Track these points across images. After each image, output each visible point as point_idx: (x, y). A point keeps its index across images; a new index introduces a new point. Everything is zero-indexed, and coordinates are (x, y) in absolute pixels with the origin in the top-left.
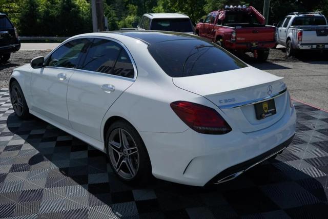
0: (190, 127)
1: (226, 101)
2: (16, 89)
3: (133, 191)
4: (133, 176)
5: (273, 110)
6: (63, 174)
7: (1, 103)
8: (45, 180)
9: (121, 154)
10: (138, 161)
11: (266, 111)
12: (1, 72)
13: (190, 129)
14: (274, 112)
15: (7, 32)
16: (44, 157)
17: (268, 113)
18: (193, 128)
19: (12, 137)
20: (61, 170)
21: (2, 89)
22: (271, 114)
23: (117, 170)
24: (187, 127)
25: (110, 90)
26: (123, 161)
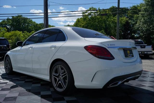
0: (94, 56)
1: (111, 45)
2: (8, 60)
3: (64, 97)
4: (64, 89)
5: (132, 55)
6: (28, 91)
7: (1, 72)
8: (18, 94)
9: (58, 79)
10: (67, 81)
11: (129, 55)
12: (1, 62)
13: (94, 57)
14: (133, 56)
15: (6, 46)
16: (18, 86)
17: (130, 56)
18: (96, 56)
19: (3, 80)
20: (26, 90)
21: (1, 67)
22: (131, 56)
23: (56, 88)
24: (93, 56)
25: (54, 47)
26: (59, 82)
